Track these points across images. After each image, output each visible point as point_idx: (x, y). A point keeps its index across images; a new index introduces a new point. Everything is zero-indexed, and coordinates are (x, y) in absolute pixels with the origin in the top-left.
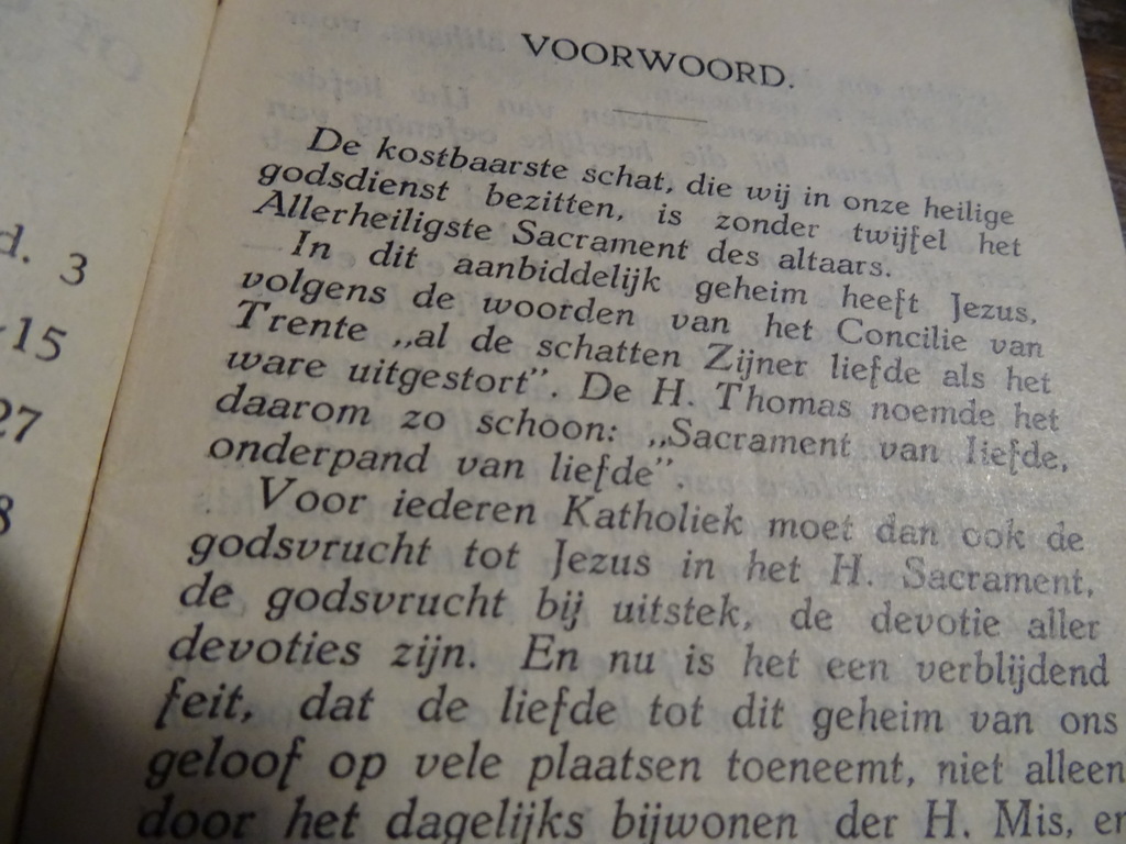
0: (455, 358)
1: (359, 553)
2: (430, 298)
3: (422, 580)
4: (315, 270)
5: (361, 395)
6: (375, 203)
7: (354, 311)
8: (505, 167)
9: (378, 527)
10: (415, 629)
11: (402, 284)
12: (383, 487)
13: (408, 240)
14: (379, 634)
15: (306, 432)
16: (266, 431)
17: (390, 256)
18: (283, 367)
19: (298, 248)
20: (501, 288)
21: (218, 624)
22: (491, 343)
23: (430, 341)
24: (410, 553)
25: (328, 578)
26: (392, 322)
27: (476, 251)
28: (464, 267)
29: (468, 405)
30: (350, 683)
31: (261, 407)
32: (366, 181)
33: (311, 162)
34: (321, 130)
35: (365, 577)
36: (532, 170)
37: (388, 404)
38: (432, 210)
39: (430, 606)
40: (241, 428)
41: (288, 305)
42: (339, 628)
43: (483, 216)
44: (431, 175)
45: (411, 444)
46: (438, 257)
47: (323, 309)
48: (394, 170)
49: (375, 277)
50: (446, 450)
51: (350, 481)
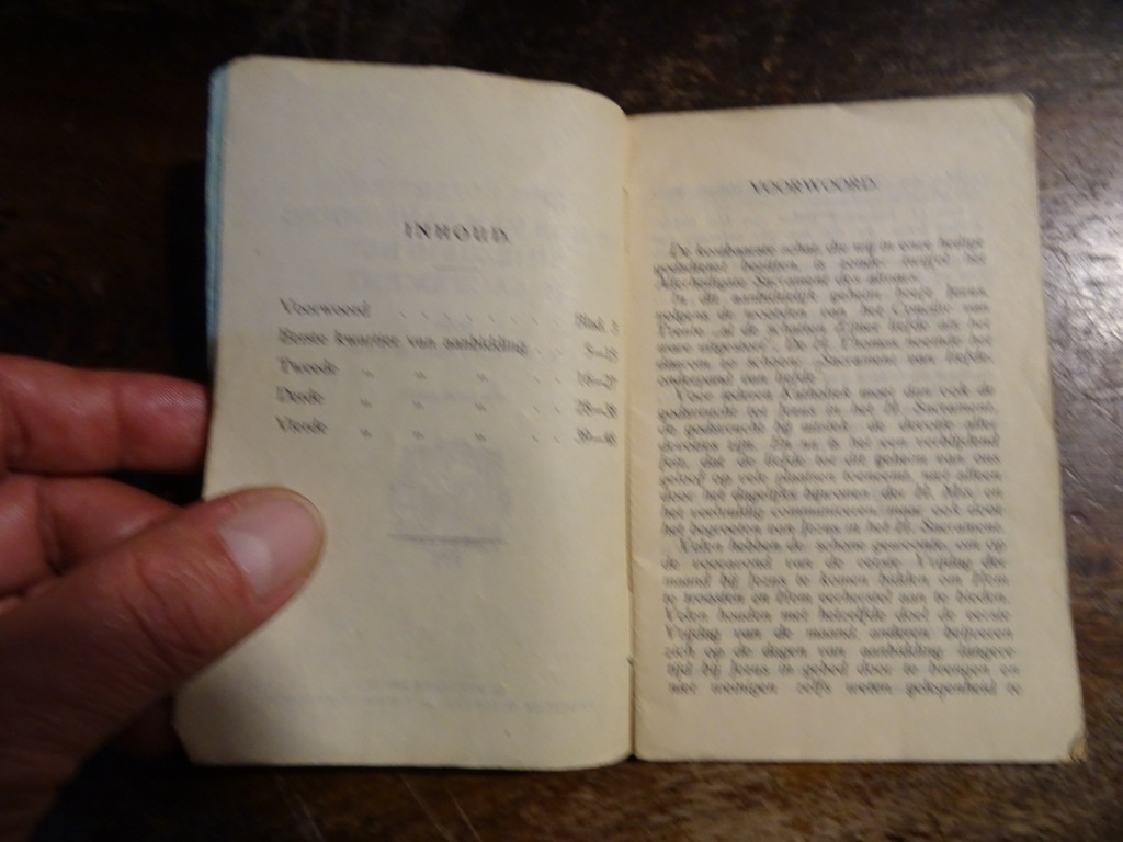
0: (738, 338)
1: (712, 413)
2: (726, 315)
3: (734, 421)
4: (681, 308)
5: (705, 357)
6: (700, 276)
7: (697, 323)
8: (749, 251)
9: (718, 404)
10: (734, 437)
11: (712, 310)
12: (716, 390)
13: (714, 291)
14: (722, 440)
15: (688, 372)
16: (674, 374)
17: (710, 299)
18: (675, 349)
19: (673, 300)
20: (753, 307)
21: (672, 439)
22: (751, 330)
23: (727, 332)
24: (729, 412)
25: (701, 422)
26: (713, 326)
27: (739, 292)
28: (737, 300)
29: (743, 356)
30: (714, 455)
31: (674, 365)
32: (696, 267)
33: (671, 262)
34: (673, 245)
35: (715, 421)
36: (762, 251)
37: (714, 359)
38: (721, 276)
39: (737, 429)
40: (667, 373)
41: (674, 324)
42: (708, 438)
43: (741, 275)
44: (717, 260)
45: (724, 373)
46: (725, 296)
47: (688, 325)
48: (704, 260)
49: (701, 308)
50: (737, 374)
51: (706, 389)
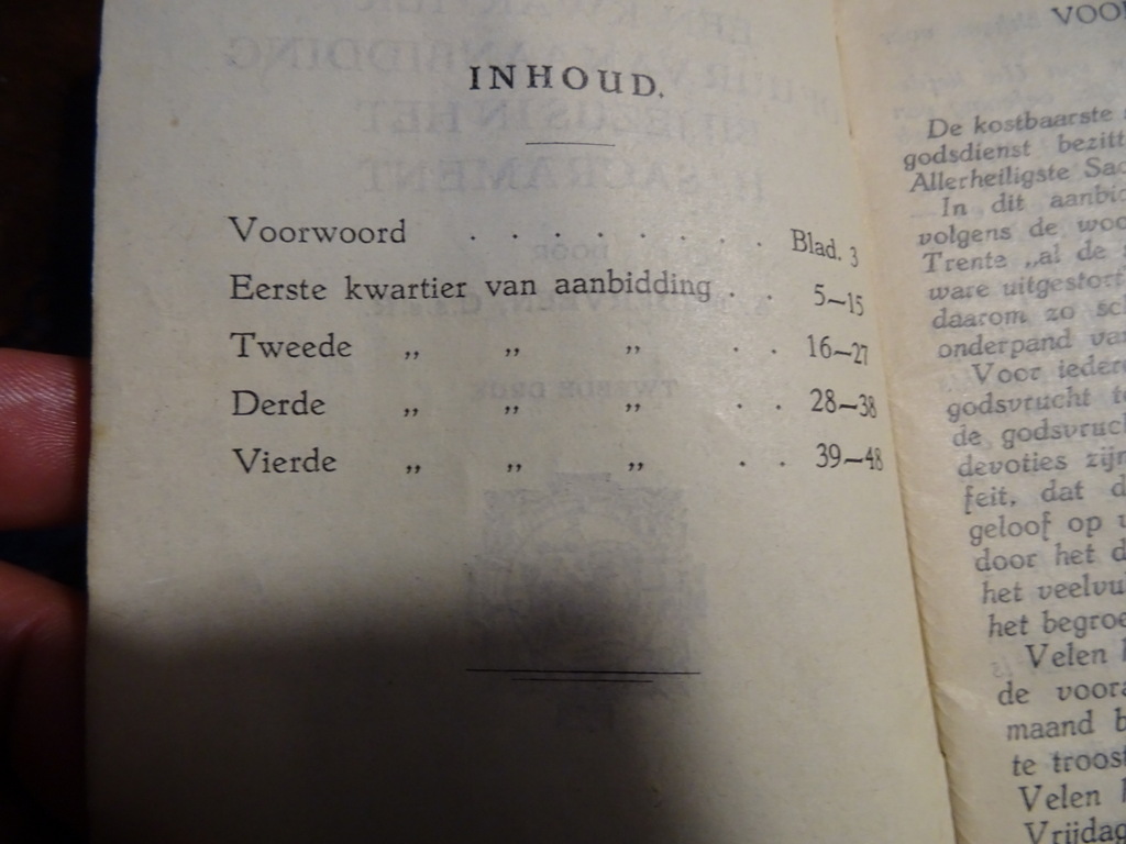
0: (1068, 269)
1: (1045, 404)
2: (1041, 230)
3: (1091, 414)
4: (961, 224)
5: (1014, 303)
6: (985, 167)
7: (991, 246)
8: (1065, 120)
9: (1055, 386)
10: (1098, 446)
11: (1019, 221)
12: (1049, 359)
13: (1014, 190)
14: (1075, 450)
15: (990, 334)
16: (966, 336)
17: (1008, 204)
18: (960, 294)
19: (946, 211)
20: (1087, 212)
21: (979, 456)
22: (1088, 254)
23: (1046, 259)
24: (1083, 400)
25: (1034, 420)
26: (1022, 249)
27: (1061, 188)
28: (1057, 202)
29: (1085, 299)
30: (1066, 480)
31: (959, 322)
32: (974, 154)
33: (933, 147)
34: (932, 122)
35: (1056, 417)
36: (1087, 118)
37: (1036, 307)
38: (1023, 164)
39: (1100, 431)
40: (952, 337)
41: (952, 251)
42: (1050, 449)
43: (1062, 161)
44: (1014, 138)
45: (1056, 329)
46: (1038, 196)
47: (972, 251)
48: (989, 141)
49: (1001, 221)
50: (1083, 327)
51: (1026, 361)
